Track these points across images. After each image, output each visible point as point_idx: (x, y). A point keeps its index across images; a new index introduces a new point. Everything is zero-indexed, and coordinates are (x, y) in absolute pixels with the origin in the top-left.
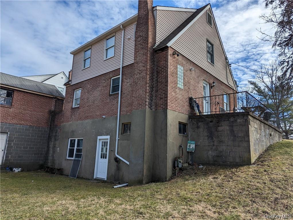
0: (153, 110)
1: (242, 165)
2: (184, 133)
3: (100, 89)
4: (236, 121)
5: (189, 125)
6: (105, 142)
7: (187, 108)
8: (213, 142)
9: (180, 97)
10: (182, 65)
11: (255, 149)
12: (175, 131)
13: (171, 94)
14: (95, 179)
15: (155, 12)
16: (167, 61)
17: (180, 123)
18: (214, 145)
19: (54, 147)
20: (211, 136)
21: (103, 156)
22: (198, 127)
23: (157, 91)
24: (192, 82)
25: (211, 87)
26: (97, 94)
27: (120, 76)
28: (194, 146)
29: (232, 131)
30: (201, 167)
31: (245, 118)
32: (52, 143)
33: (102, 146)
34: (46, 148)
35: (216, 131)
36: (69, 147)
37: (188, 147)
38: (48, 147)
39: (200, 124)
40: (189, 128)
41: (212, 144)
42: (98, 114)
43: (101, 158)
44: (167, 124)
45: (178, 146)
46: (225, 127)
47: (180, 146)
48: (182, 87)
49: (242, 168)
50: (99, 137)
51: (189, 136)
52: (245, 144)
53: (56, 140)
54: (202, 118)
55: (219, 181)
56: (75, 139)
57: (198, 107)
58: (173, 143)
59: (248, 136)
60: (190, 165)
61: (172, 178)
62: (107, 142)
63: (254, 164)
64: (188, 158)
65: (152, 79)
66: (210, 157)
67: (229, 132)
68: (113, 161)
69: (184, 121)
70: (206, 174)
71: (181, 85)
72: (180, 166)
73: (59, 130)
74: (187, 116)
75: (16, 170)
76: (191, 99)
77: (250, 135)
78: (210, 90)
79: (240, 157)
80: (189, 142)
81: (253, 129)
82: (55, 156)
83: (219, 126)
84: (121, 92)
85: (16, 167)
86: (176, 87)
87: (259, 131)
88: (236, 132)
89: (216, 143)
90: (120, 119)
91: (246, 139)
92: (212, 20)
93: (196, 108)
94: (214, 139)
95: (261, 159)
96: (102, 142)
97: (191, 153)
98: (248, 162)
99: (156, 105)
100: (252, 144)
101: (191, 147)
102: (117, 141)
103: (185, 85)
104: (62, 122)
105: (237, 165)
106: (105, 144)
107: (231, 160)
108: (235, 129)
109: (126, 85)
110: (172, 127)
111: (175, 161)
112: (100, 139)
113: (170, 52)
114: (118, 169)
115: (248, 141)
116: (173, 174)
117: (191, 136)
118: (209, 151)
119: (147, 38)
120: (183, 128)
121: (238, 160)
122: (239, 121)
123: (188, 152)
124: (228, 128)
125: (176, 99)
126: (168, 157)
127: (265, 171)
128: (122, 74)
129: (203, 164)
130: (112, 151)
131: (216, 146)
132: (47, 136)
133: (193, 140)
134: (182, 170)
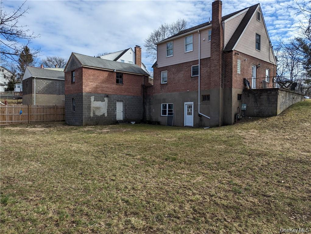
0: (223, 88)
1: (272, 116)
2: (240, 100)
3: (183, 72)
4: (271, 93)
5: (243, 95)
6: (190, 106)
7: (242, 85)
8: (257, 104)
9: (238, 79)
10: (240, 59)
11: (281, 108)
12: (236, 100)
13: (234, 78)
14: (185, 126)
15: (223, 24)
16: (232, 59)
17: (238, 94)
18: (257, 106)
19: (150, 109)
20: (256, 101)
21: (189, 114)
22: (248, 96)
23: (225, 77)
24: (245, 68)
25: (257, 67)
26: (181, 75)
27: (199, 65)
28: (246, 107)
29: (268, 98)
30: (250, 118)
31: (276, 91)
32: (148, 106)
33: (188, 108)
34: (143, 110)
35: (259, 98)
36: (162, 109)
37: (242, 108)
38: (144, 108)
39: (250, 94)
40: (243, 97)
41: (256, 105)
42: (183, 88)
43: (188, 115)
44: (232, 96)
45: (237, 107)
46: (264, 97)
47: (238, 107)
48: (240, 73)
49: (272, 117)
50: (185, 103)
51: (243, 101)
52: (275, 106)
53: (150, 104)
54: (251, 91)
55: (259, 123)
56: (166, 104)
57: (249, 84)
58: (235, 106)
59: (277, 101)
60: (243, 117)
61: (234, 124)
62: (191, 106)
63: (278, 115)
64: (242, 113)
65: (222, 70)
66: (255, 112)
67: (266, 99)
68: (197, 116)
69: (240, 93)
70: (252, 121)
71: (239, 72)
72: (238, 118)
73: (152, 98)
74: (242, 90)
75: (133, 123)
76: (244, 79)
77: (278, 100)
78: (256, 70)
79: (271, 112)
80: (243, 104)
81: (281, 97)
82: (151, 114)
83: (261, 96)
84: (200, 75)
85: (132, 121)
86: (236, 74)
87: (285, 97)
88: (270, 99)
89: (259, 105)
90: (200, 93)
91: (276, 103)
92: (261, 16)
93: (247, 85)
94: (258, 103)
95: (283, 113)
96: (188, 106)
97: (244, 111)
98: (276, 115)
99: (225, 85)
100: (278, 105)
101: (244, 108)
102: (199, 105)
103: (241, 71)
104: (154, 93)
105: (269, 116)
106: (190, 107)
107: (267, 114)
108: (270, 97)
109: (203, 71)
110: (234, 97)
111: (236, 115)
112: (186, 104)
113: (234, 53)
114: (201, 120)
115: (276, 104)
116: (234, 121)
117: (244, 101)
118: (254, 109)
119: (219, 44)
120: (240, 97)
121: (270, 114)
122: (272, 93)
123: (242, 110)
124: (266, 97)
125: (237, 81)
126: (232, 113)
127: (283, 118)
128: (200, 64)
129: (250, 116)
130: (196, 110)
131: (259, 106)
132: (142, 102)
133: (245, 104)
134: (239, 120)
